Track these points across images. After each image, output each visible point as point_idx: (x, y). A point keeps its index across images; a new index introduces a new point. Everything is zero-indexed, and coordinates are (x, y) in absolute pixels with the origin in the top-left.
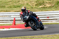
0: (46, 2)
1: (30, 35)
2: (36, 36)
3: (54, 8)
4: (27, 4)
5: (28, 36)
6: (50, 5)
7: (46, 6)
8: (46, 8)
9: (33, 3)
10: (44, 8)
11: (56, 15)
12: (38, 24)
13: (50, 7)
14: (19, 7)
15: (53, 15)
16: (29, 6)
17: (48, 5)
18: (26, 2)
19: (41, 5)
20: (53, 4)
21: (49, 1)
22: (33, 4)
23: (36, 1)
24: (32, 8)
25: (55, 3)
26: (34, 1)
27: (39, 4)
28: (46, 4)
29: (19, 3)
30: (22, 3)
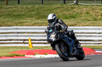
4: (87, 13)
9: (97, 10)
14: (73, 17)
16: (90, 16)
18: (85, 9)
22: (97, 12)
24: (96, 20)
26: (100, 8)
29: (73, 11)
30: (79, 11)
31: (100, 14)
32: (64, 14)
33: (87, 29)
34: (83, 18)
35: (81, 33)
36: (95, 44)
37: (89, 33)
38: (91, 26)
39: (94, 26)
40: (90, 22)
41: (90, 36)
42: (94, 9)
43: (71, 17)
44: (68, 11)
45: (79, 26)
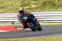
0: (32, 3)
1: (15, 38)
2: (21, 39)
3: (40, 9)
4: (12, 5)
5: (12, 39)
6: (36, 6)
7: (31, 7)
8: (32, 9)
9: (18, 3)
10: (30, 9)
11: (42, 16)
12: (37, 25)
13: (36, 8)
14: (4, 8)
15: (39, 16)
16: (14, 7)
17: (34, 6)
19: (26, 6)
20: (39, 5)
21: (35, 2)
22: (18, 5)
23: (21, 2)
24: (17, 9)
25: (41, 4)
26: (19, 2)
27: (25, 5)
28: (31, 5)
30: (7, 4)
31: (20, 6)
33: (12, 15)
34: (9, 8)
35: (8, 17)
36: (17, 24)
37: (13, 17)
38: (14, 13)
39: (16, 13)
40: (14, 11)
41: (14, 19)
42: (16, 2)
43: (2, 8)
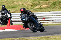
0: (42, 3)
10: (40, 9)
13: (46, 8)
14: (14, 7)
15: (49, 16)
17: (44, 6)
18: (21, 2)
22: (29, 4)
23: (31, 2)
25: (51, 4)
27: (35, 4)
30: (17, 4)
31: (30, 5)
32: (8, 6)
35: (19, 17)
42: (26, 2)
43: (12, 7)
44: (11, 4)
45: (18, 12)
